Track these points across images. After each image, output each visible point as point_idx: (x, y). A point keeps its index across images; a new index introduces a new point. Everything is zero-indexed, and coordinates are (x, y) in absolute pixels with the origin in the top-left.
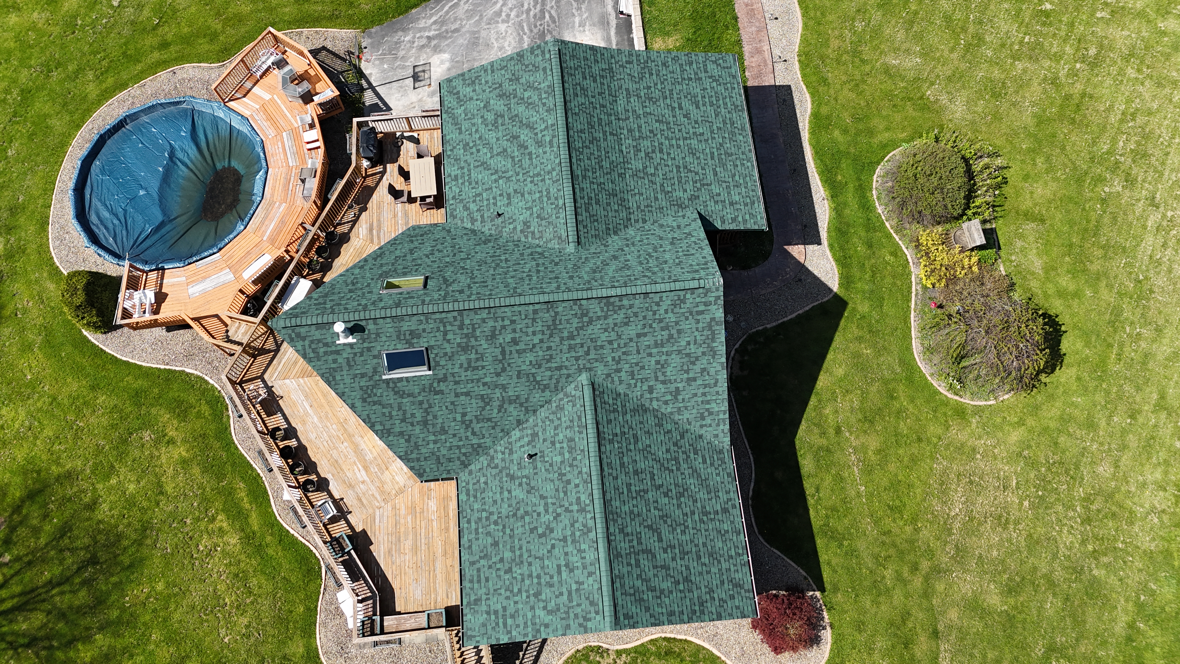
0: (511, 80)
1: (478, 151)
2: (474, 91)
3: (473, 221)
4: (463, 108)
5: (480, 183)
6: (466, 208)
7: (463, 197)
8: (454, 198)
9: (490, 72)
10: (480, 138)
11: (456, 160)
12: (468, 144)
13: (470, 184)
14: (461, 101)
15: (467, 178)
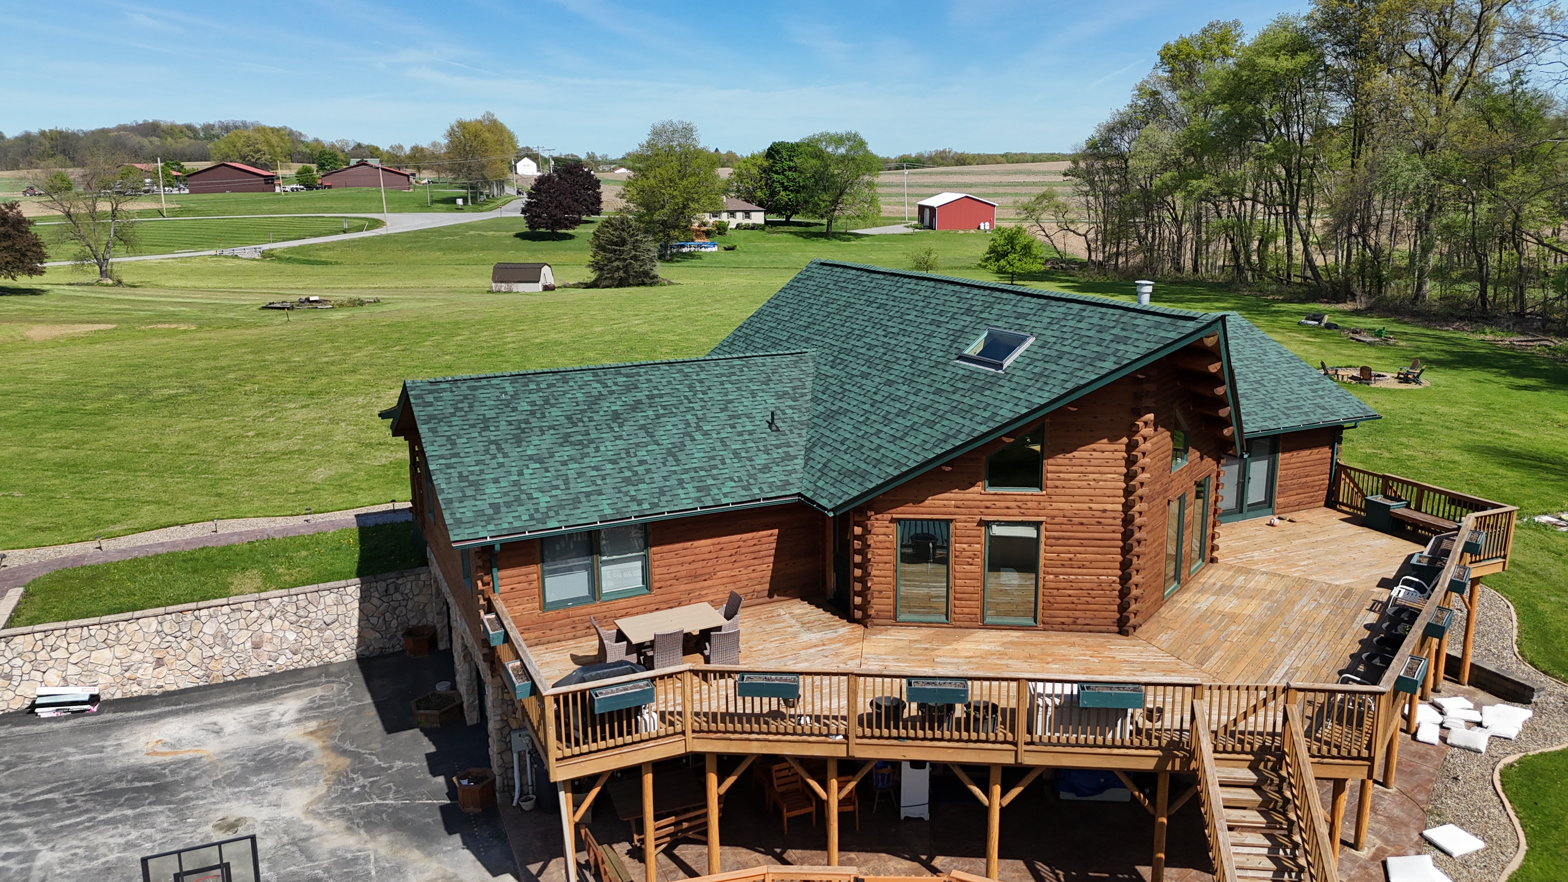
0: (485, 429)
1: (642, 463)
2: (496, 481)
3: (788, 457)
4: (537, 495)
5: (712, 454)
6: (766, 469)
7: (743, 474)
8: (747, 488)
9: (454, 460)
10: (614, 462)
11: (662, 494)
12: (625, 479)
13: (715, 467)
14: (518, 500)
15: (703, 473)
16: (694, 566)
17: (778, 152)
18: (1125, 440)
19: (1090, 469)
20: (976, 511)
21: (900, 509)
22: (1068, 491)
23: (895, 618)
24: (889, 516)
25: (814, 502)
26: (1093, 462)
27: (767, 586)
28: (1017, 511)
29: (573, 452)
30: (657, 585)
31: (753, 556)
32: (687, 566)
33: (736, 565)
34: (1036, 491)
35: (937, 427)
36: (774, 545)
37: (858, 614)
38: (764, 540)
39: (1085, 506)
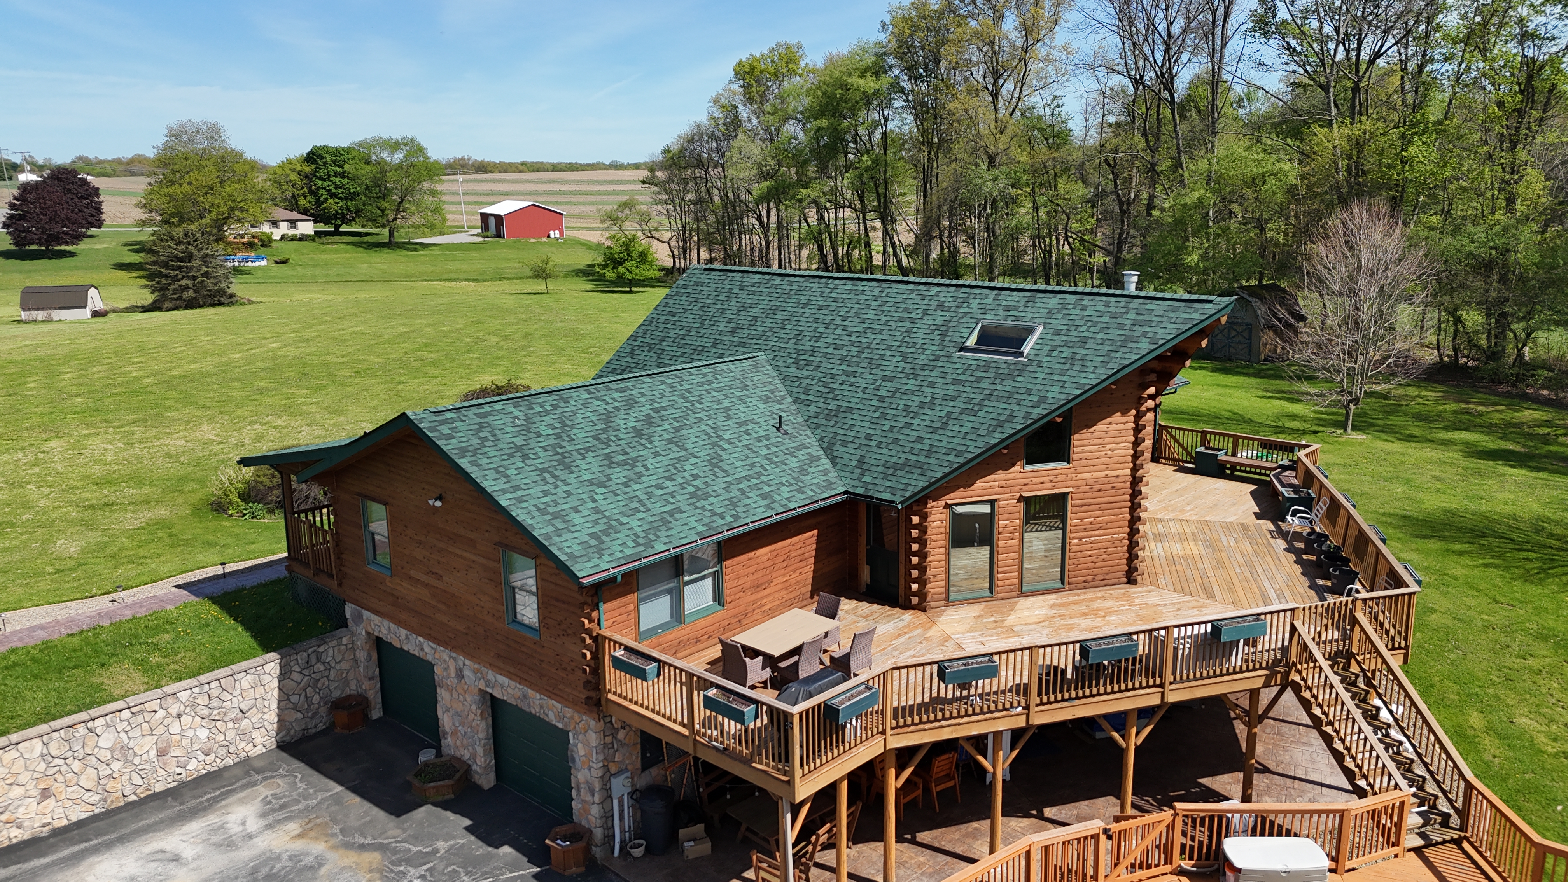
0: (525, 457)
1: (696, 477)
2: (576, 510)
3: (813, 458)
4: (624, 520)
5: (749, 462)
7: (788, 478)
8: (800, 491)
9: (520, 493)
10: (670, 479)
11: (735, 505)
12: (693, 495)
13: (760, 474)
14: (611, 527)
15: (755, 481)
16: (755, 576)
17: (321, 157)
18: (1134, 412)
19: (1107, 440)
20: (1017, 489)
21: (952, 495)
22: (1090, 462)
23: (947, 599)
24: (943, 503)
25: (872, 498)
26: (1111, 434)
27: (809, 588)
28: (1050, 485)
29: (626, 473)
30: (728, 599)
31: (799, 558)
32: (751, 577)
33: (788, 569)
34: (1063, 464)
35: (980, 414)
36: (814, 546)
37: (915, 600)
38: (808, 542)
39: (1103, 474)
